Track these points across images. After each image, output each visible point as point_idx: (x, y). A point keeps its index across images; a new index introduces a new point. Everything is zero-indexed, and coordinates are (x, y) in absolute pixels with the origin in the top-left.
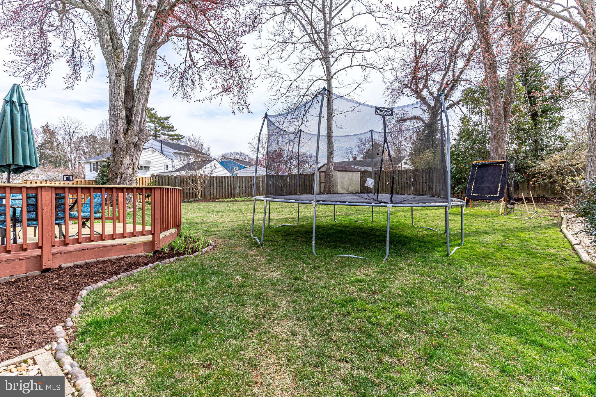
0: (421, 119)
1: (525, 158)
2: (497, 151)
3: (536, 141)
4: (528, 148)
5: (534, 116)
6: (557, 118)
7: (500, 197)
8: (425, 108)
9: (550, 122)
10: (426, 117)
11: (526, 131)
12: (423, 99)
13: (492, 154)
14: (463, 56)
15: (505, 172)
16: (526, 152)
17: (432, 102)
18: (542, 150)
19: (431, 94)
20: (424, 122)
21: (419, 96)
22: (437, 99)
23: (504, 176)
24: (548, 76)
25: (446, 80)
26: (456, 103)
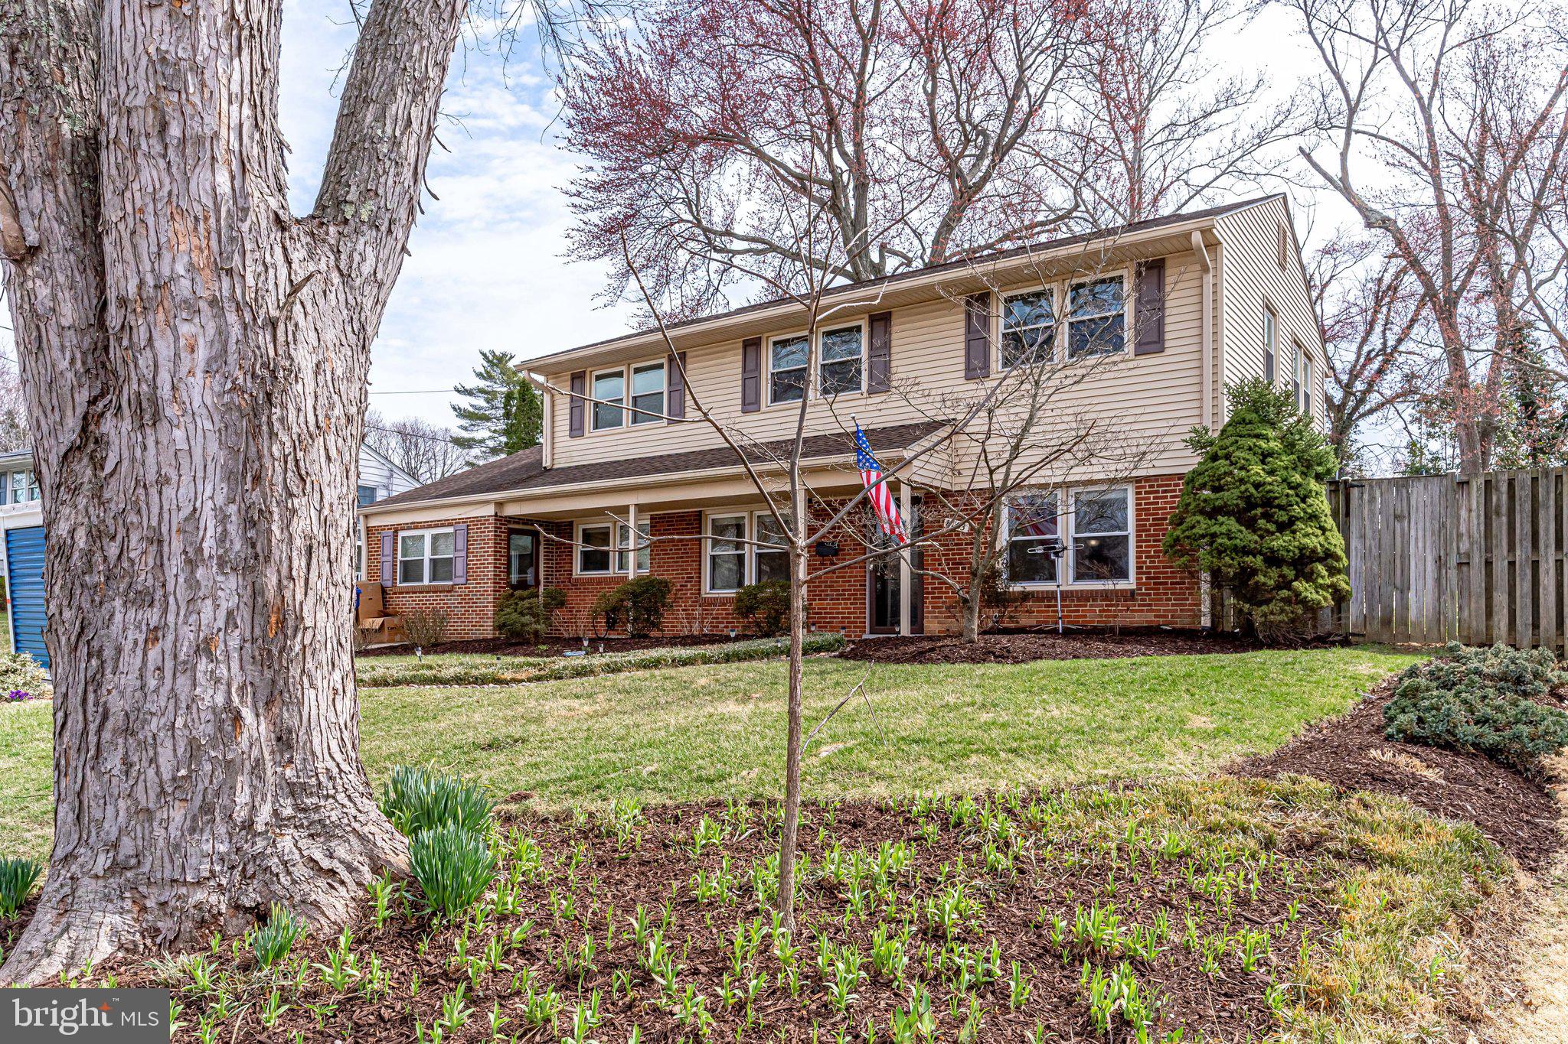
26: (1390, 401)
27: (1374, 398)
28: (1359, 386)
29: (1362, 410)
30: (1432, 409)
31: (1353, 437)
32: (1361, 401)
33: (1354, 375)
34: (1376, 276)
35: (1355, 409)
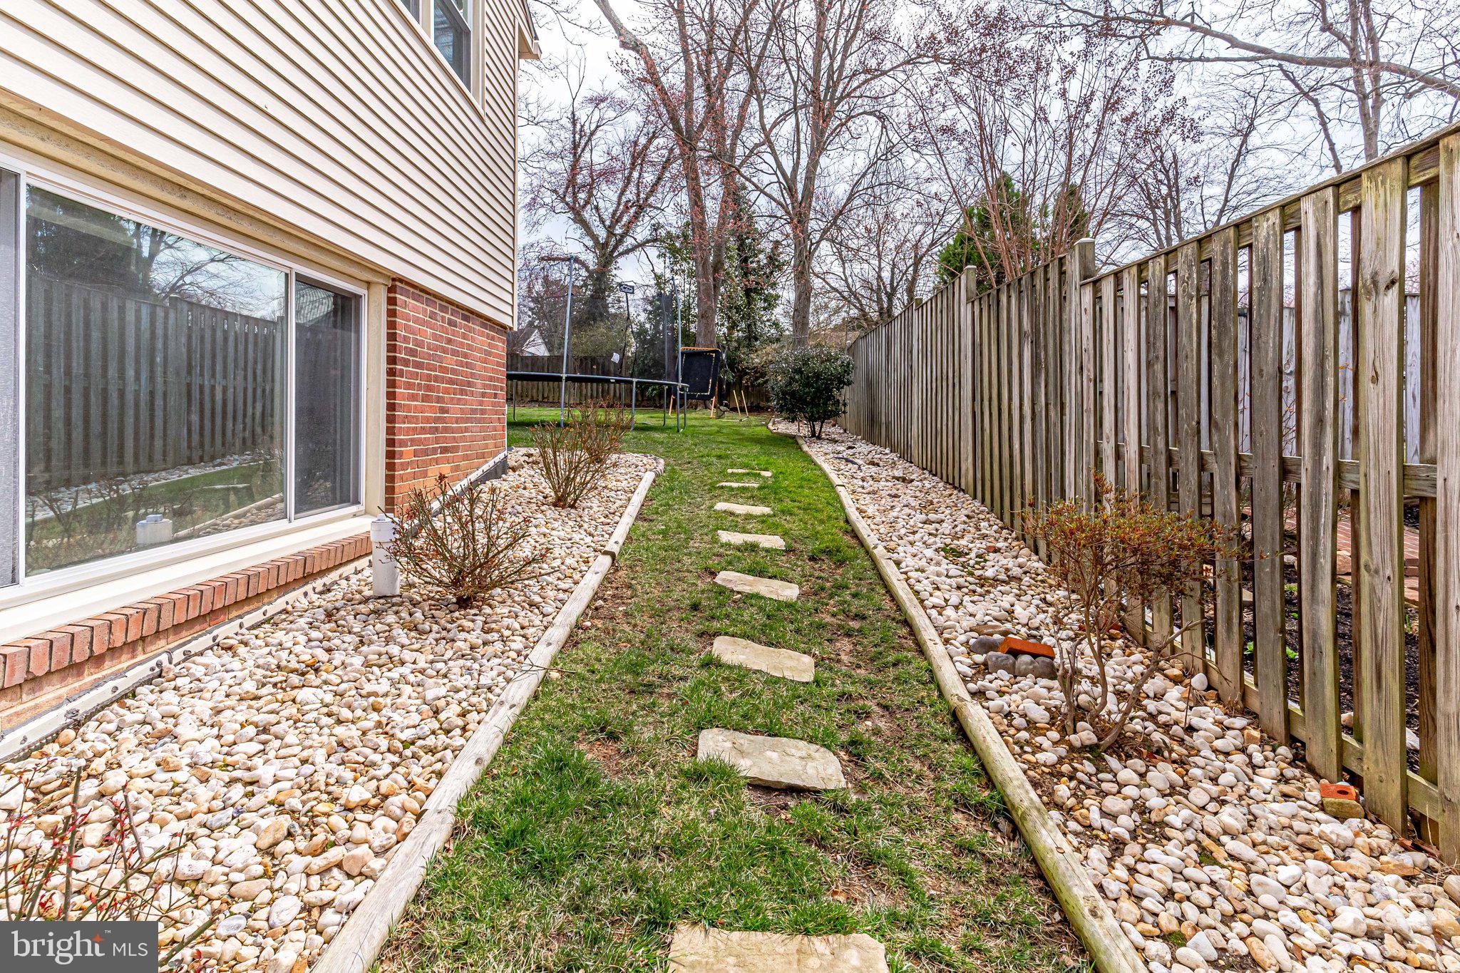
0: (583, 264)
1: (737, 349)
2: (705, 335)
3: (749, 326)
4: (740, 334)
5: (748, 292)
6: (771, 296)
7: (711, 396)
8: (590, 243)
9: (765, 301)
10: (590, 259)
11: (738, 309)
12: (585, 225)
13: (700, 340)
14: (653, 164)
15: (716, 365)
16: (738, 341)
17: (602, 234)
18: (756, 339)
19: (602, 221)
20: (587, 269)
21: (580, 220)
22: (610, 232)
23: (715, 369)
24: (763, 235)
25: (624, 199)
26: (642, 245)
27: (629, 242)
28: (618, 231)
29: (621, 249)
30: (673, 247)
31: (614, 272)
32: (620, 242)
33: (616, 219)
34: (632, 138)
35: (615, 247)
